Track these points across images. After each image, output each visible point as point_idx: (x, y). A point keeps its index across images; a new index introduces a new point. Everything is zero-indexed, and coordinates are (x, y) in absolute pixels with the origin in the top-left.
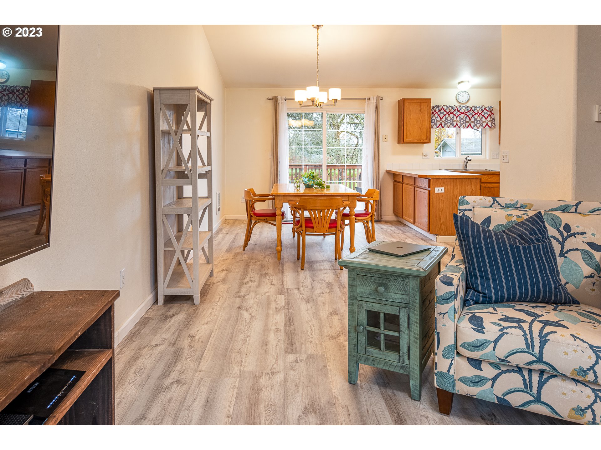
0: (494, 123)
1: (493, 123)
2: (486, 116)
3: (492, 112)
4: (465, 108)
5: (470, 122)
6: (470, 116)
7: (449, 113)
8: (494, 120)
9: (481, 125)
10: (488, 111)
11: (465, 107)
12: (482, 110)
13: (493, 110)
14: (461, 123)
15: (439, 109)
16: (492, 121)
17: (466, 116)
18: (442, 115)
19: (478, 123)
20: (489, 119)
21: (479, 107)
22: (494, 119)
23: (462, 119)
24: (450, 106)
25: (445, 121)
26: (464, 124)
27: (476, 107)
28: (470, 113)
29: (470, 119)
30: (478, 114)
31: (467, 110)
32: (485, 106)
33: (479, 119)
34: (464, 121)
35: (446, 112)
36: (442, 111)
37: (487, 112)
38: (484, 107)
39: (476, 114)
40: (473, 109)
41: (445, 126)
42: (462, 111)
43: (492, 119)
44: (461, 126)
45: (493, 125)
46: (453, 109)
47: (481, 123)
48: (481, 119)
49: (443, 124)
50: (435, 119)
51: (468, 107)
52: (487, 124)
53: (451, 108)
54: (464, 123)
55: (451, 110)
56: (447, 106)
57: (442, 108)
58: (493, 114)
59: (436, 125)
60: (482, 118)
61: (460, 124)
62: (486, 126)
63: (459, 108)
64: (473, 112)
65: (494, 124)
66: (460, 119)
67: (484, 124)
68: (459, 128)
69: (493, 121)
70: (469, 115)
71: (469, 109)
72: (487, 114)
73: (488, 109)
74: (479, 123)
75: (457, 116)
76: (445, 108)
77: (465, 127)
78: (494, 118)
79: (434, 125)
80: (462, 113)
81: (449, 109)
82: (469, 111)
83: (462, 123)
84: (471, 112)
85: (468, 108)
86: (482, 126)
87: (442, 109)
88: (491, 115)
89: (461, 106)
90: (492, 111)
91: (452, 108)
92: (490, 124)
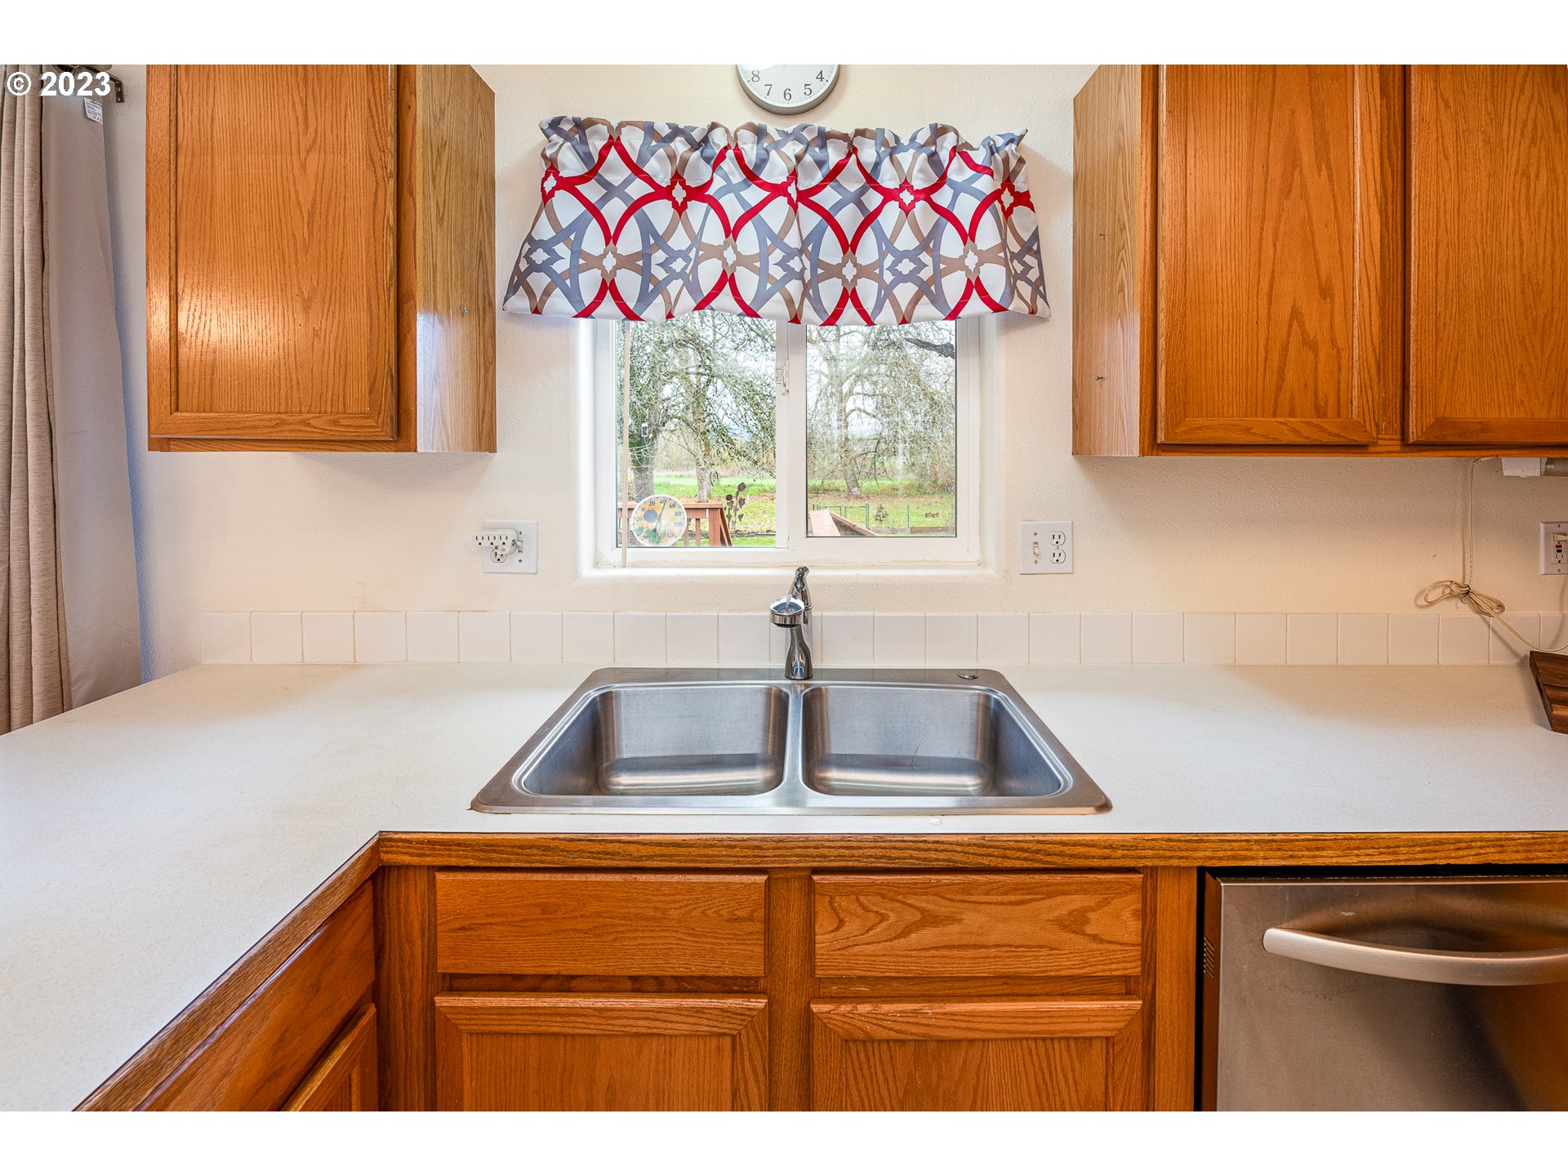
0: (1033, 275)
1: (1023, 276)
2: (965, 209)
3: (1020, 185)
4: (799, 148)
5: (849, 271)
6: (848, 219)
7: (679, 194)
8: (1037, 254)
9: (929, 290)
10: (980, 169)
11: (796, 136)
12: (933, 158)
13: (1021, 161)
14: (770, 278)
15: (586, 157)
16: (1019, 257)
17: (810, 219)
18: (613, 210)
19: (900, 278)
20: (988, 233)
21: (913, 139)
22: (1031, 246)
23: (778, 240)
24: (676, 131)
25: (645, 255)
26: (794, 287)
27: (893, 149)
28: (840, 188)
29: (849, 246)
30: (907, 197)
31: (820, 164)
32: (966, 137)
33: (906, 241)
34: (790, 254)
35: (649, 180)
36: (615, 171)
37: (972, 180)
38: (949, 141)
39: (889, 195)
40: (868, 153)
41: (645, 298)
42: (776, 172)
43: (1015, 247)
44: (763, 297)
45: (1025, 289)
46: (707, 160)
47: (926, 274)
48: (929, 242)
49: (629, 284)
50: (554, 241)
51: (824, 138)
52: (975, 286)
53: (680, 146)
54: (791, 274)
55: (684, 162)
56: (650, 130)
57: (614, 143)
58: (1023, 199)
59: (573, 295)
60: (936, 231)
61: (761, 285)
62: (966, 296)
63: (751, 154)
64: (871, 181)
65: (1039, 287)
66: (762, 242)
67: (954, 284)
68: (750, 312)
69: (1029, 259)
70: (839, 206)
71: (834, 156)
72: (974, 193)
73: (979, 157)
74: (912, 277)
75: (734, 215)
76: (633, 141)
77: (808, 312)
78: (1035, 236)
79: (547, 293)
80: (777, 190)
81: (672, 157)
82: (831, 176)
83: (777, 273)
84: (852, 181)
85: (823, 146)
86: (937, 300)
87: (613, 154)
88: (1008, 213)
89: (771, 129)
90: (1016, 172)
91: (695, 146)
92: (994, 279)
